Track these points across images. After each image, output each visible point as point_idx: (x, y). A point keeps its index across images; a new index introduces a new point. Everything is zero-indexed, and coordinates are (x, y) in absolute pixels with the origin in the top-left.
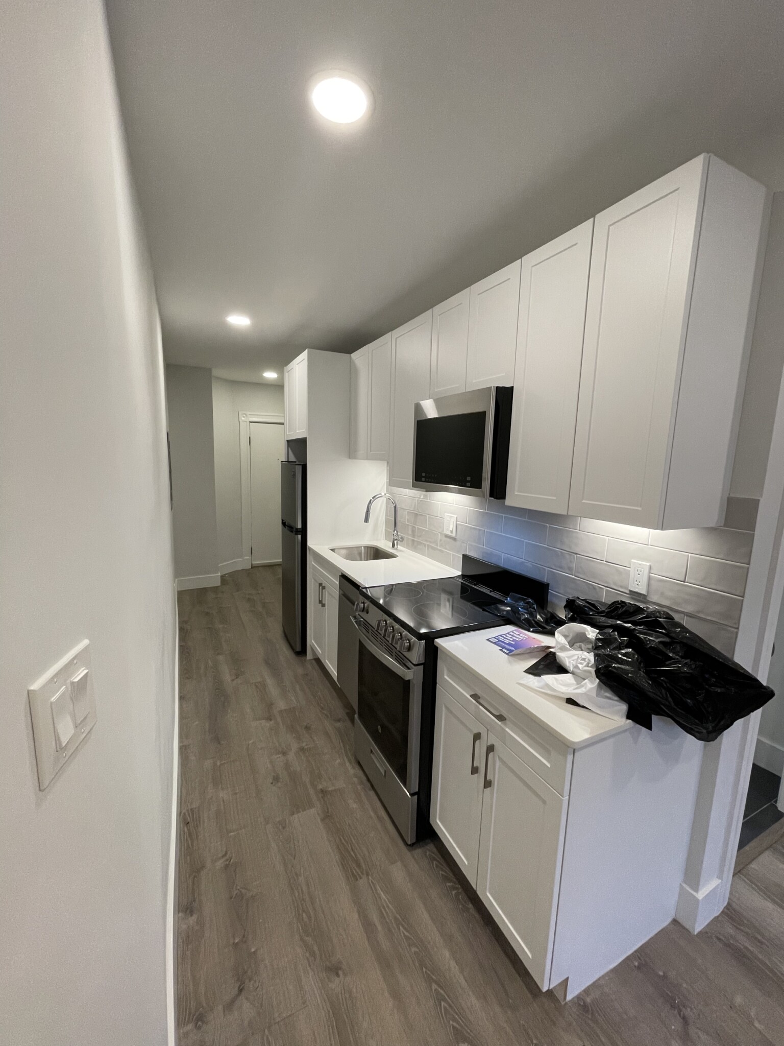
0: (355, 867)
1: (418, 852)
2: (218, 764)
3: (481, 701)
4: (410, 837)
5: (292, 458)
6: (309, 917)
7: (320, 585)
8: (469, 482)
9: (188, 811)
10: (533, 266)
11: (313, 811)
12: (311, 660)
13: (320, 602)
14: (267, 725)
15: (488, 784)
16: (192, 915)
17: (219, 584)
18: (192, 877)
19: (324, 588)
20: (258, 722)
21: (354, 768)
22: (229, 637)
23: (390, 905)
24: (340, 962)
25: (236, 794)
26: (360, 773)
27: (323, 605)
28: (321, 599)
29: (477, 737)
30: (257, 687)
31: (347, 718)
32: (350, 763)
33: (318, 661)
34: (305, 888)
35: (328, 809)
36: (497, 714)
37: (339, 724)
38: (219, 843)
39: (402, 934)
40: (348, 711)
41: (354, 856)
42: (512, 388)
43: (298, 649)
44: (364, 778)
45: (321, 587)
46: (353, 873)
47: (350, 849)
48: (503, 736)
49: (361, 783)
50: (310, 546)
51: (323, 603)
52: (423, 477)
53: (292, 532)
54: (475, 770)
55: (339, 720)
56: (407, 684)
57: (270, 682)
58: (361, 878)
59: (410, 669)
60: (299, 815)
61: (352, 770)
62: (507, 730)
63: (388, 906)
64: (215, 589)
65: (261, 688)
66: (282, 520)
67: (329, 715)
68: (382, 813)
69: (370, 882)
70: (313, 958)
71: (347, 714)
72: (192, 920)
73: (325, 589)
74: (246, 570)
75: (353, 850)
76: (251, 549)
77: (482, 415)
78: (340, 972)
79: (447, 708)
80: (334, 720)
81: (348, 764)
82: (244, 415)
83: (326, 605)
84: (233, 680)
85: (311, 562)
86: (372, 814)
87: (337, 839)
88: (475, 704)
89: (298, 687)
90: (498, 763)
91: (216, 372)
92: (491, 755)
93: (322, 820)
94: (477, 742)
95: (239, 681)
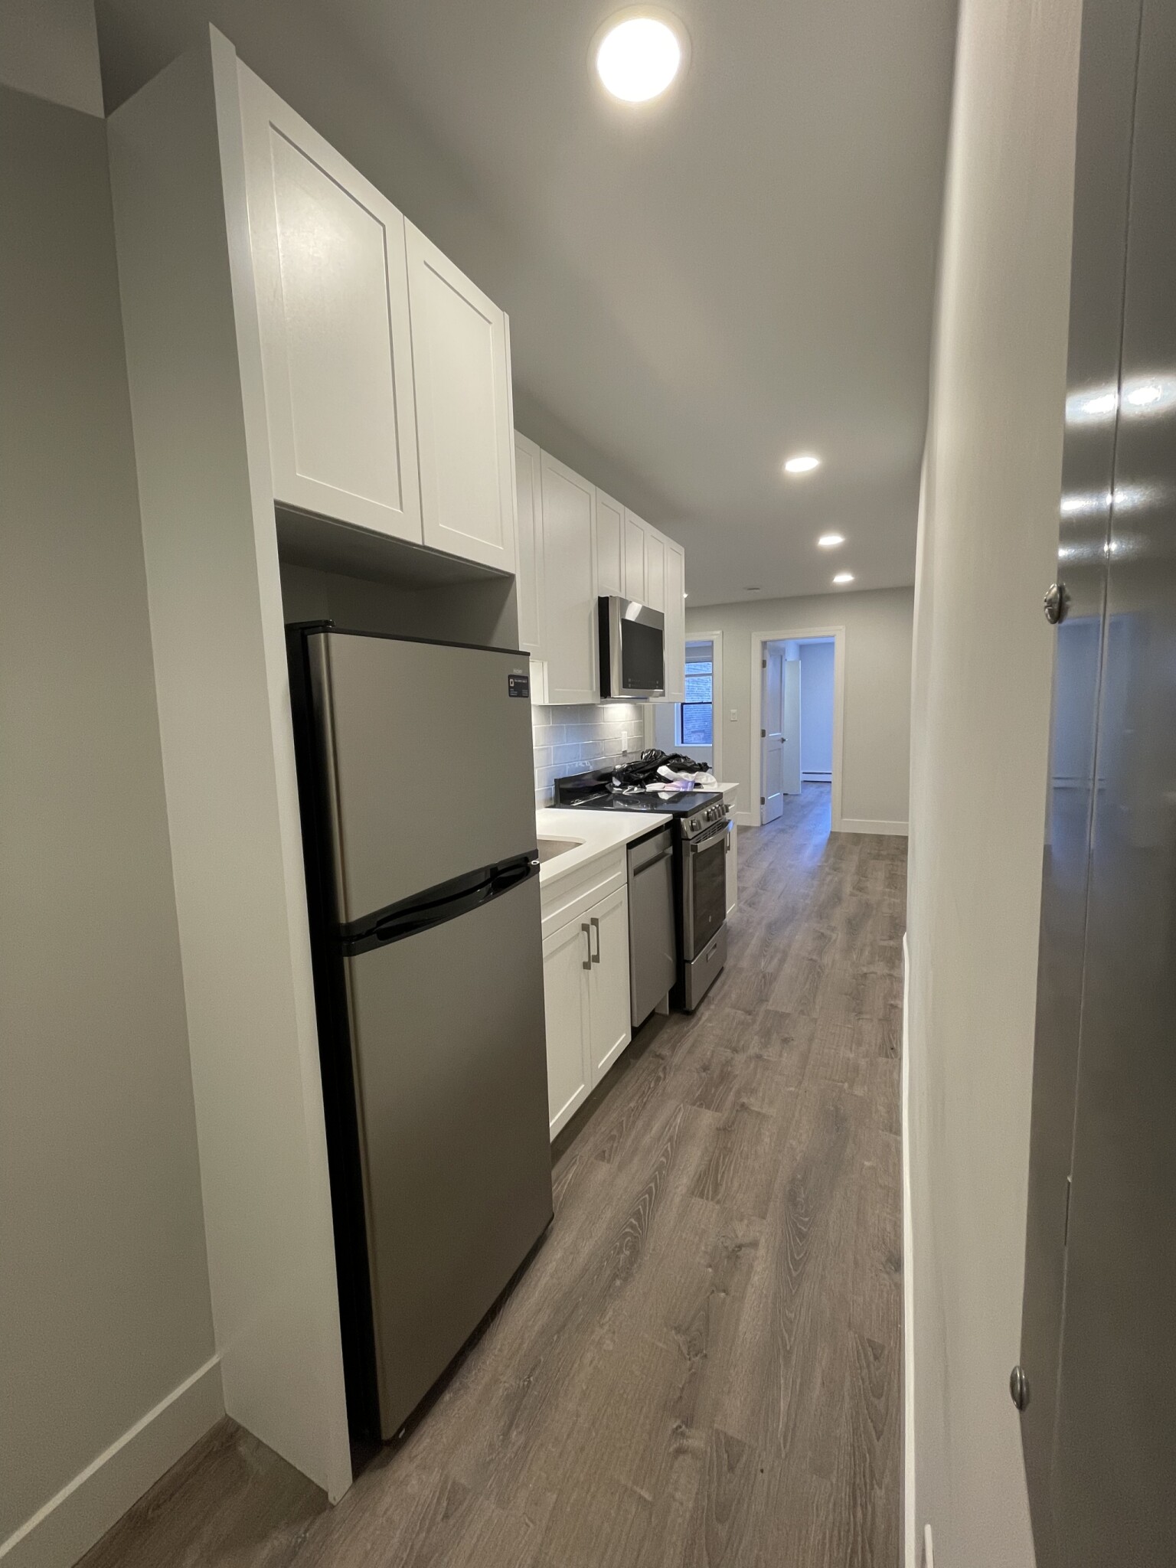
21: (702, 1014)
32: (700, 1019)
49: (709, 1003)
67: (661, 1069)
81: (704, 1018)
86: (726, 987)
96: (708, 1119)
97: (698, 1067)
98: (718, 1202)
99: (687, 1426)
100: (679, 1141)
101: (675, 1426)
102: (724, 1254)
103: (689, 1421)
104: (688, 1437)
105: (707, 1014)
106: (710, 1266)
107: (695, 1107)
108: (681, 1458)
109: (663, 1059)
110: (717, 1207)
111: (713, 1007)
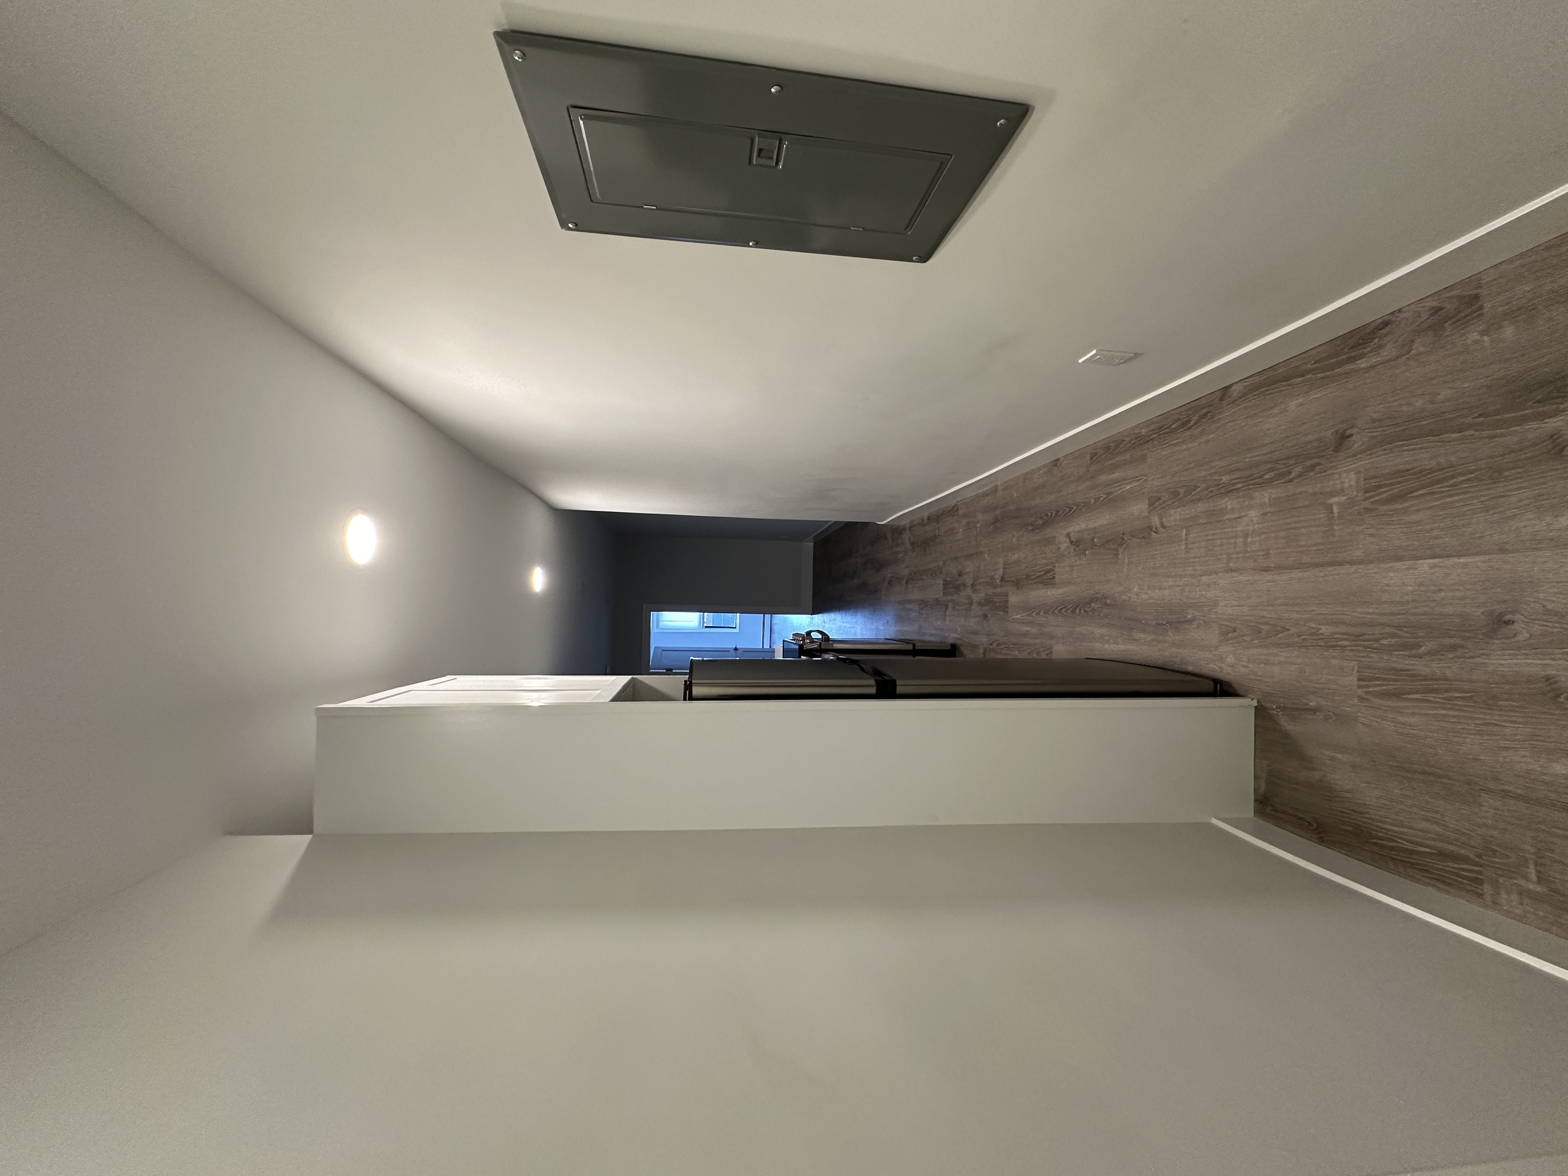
14: (998, 575)
20: (1003, 565)
30: (1048, 571)
65: (1045, 579)
96: (1014, 599)
97: (985, 622)
98: (1054, 567)
99: (1152, 528)
100: (1030, 609)
101: (1154, 534)
102: (1077, 549)
103: (1150, 528)
104: (1156, 525)
105: (952, 635)
106: (1085, 553)
107: (1010, 611)
108: (1165, 524)
109: (986, 649)
110: (1057, 565)
111: (947, 634)
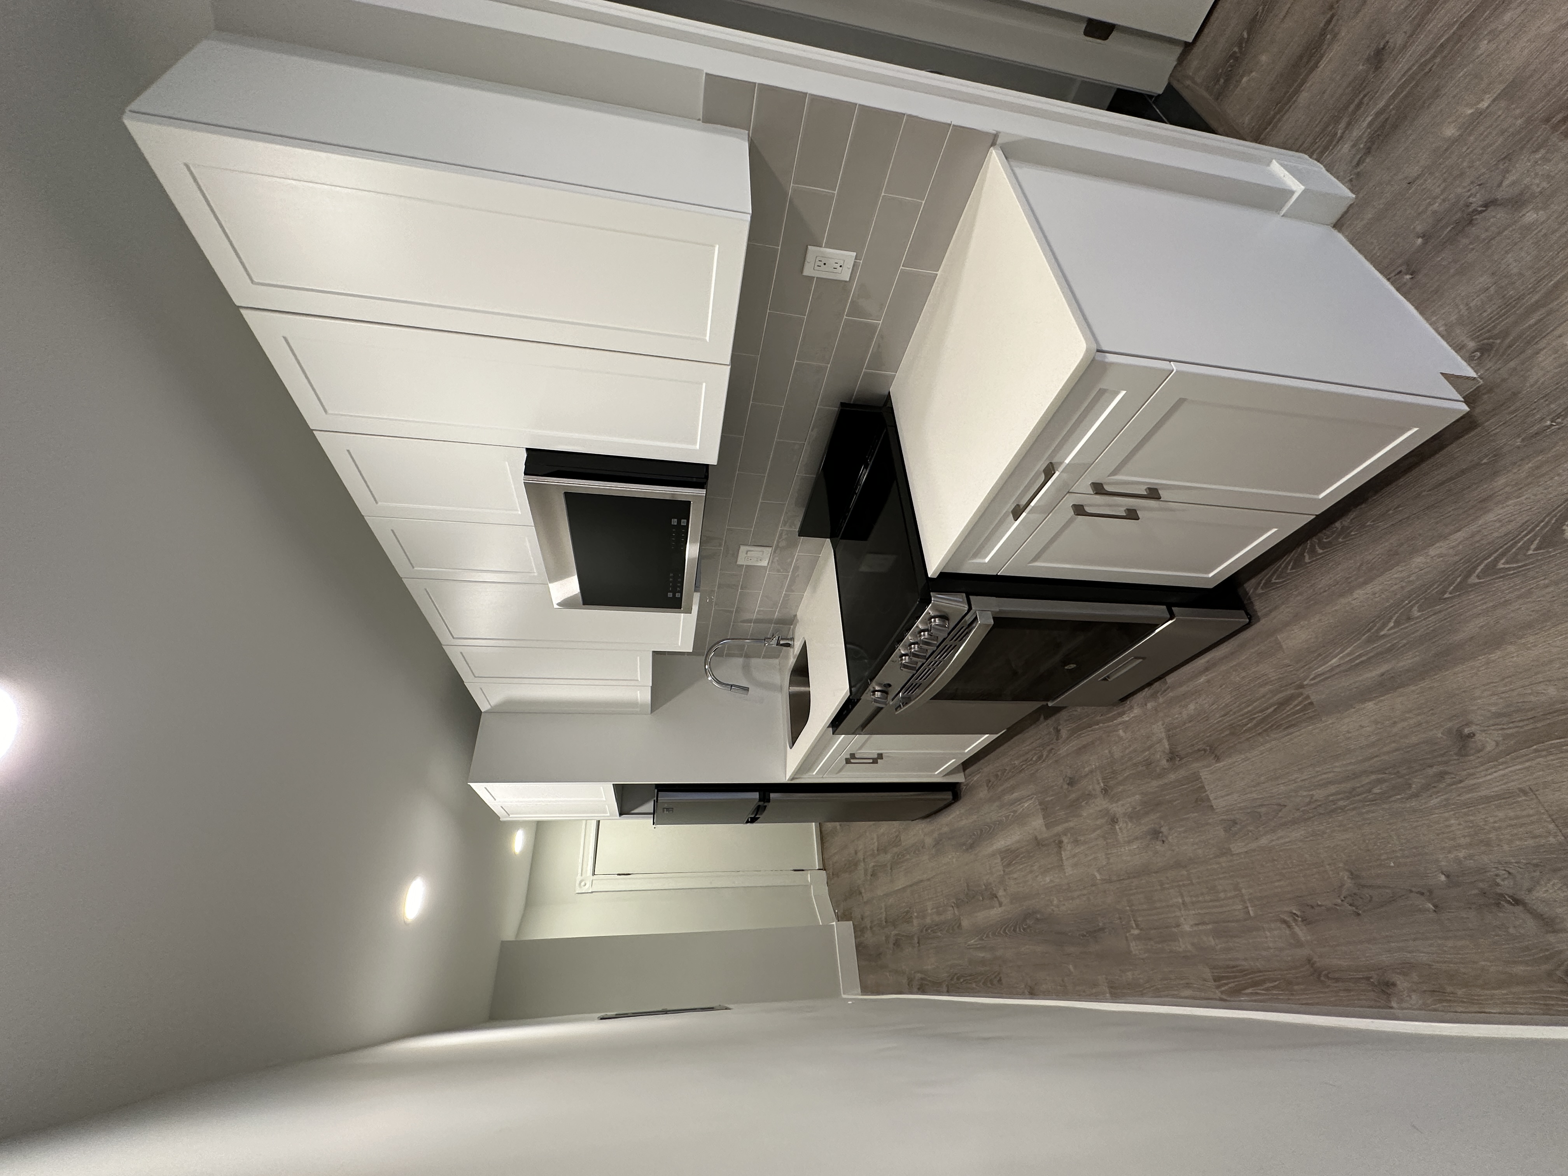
0: (1291, 706)
1: (1259, 606)
2: (1136, 932)
3: (1023, 502)
4: (1237, 619)
5: (649, 807)
6: (1379, 781)
7: (848, 761)
8: (679, 522)
9: (1218, 987)
10: (326, 411)
11: (1205, 774)
12: (965, 775)
13: (875, 761)
14: (1068, 849)
15: (1153, 494)
16: (1394, 985)
17: (851, 922)
18: (1329, 982)
19: (853, 756)
20: (1065, 863)
21: (1131, 708)
22: (932, 909)
23: (1346, 652)
24: (1450, 731)
25: (1184, 903)
26: (1140, 696)
27: (880, 756)
28: (871, 761)
29: (1079, 510)
30: (1009, 865)
31: (1053, 718)
32: (1123, 713)
33: (966, 765)
34: (1333, 789)
35: (1199, 750)
36: (1042, 478)
37: (1062, 731)
38: (1268, 934)
39: (1393, 631)
40: (1042, 718)
41: (1273, 709)
42: (528, 450)
43: (948, 796)
44: (1147, 692)
45: (852, 761)
46: (1301, 710)
47: (1260, 716)
48: (1077, 468)
49: (1154, 696)
50: (787, 778)
51: (876, 756)
52: (674, 595)
53: (765, 807)
54: (1132, 515)
55: (1058, 731)
56: (1001, 622)
57: (1002, 842)
58: (1308, 697)
59: (976, 618)
60: (1212, 797)
61: (1135, 710)
62: (1067, 461)
63: (1348, 654)
64: (859, 931)
65: (1011, 856)
66: (747, 822)
67: (1049, 748)
68: (1202, 661)
69: (1312, 682)
70: (1446, 777)
71: (1046, 718)
72: (1402, 983)
73: (854, 754)
74: (829, 879)
75: (1262, 711)
76: (795, 870)
77: (571, 498)
78: (1466, 731)
79: (1035, 559)
80: (1057, 740)
81: (1126, 718)
82: (583, 884)
83: (880, 752)
84: (1001, 905)
85: (813, 777)
86: (1203, 679)
87: (1248, 735)
88: (1029, 513)
89: (1007, 798)
90: (1118, 477)
91: (509, 934)
92: (1108, 488)
93: (1218, 759)
94: (1088, 510)
95: (1001, 893)
96: (1037, 823)
97: (1069, 775)
98: (1004, 871)
100: (1017, 818)
107: (1038, 807)
110: (1002, 873)
